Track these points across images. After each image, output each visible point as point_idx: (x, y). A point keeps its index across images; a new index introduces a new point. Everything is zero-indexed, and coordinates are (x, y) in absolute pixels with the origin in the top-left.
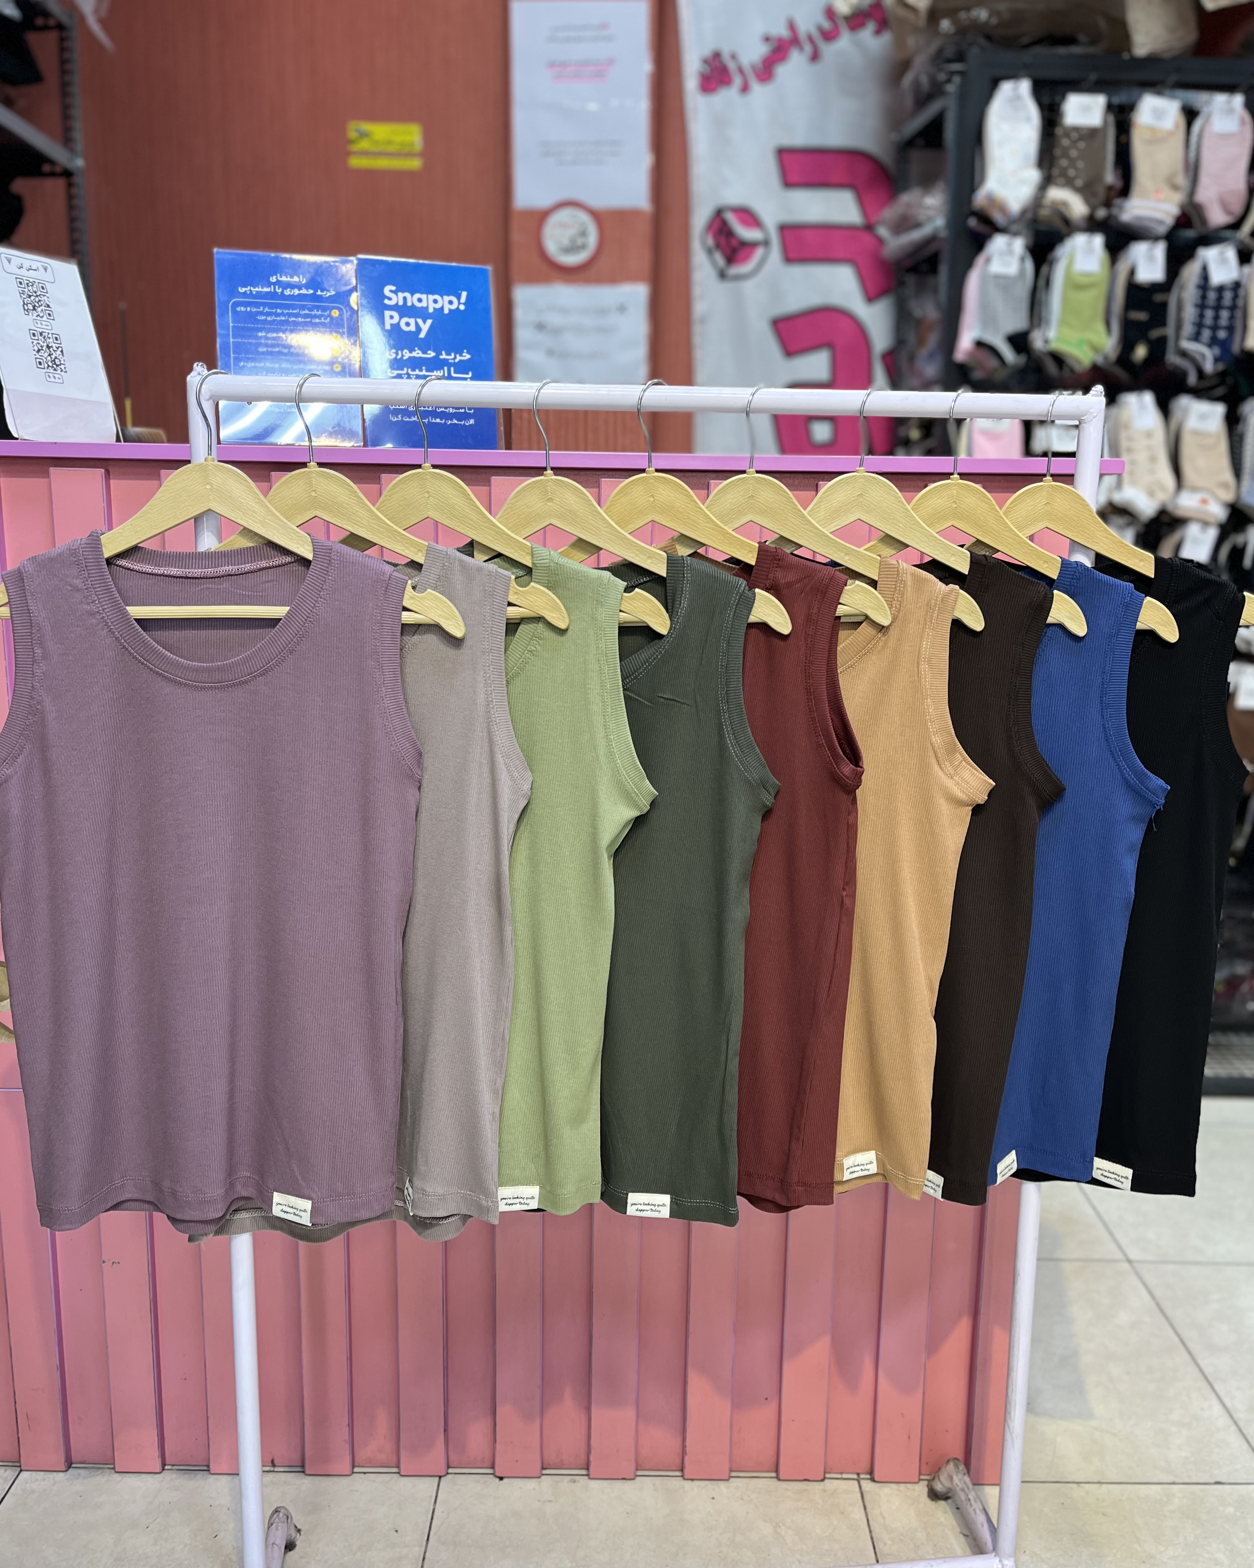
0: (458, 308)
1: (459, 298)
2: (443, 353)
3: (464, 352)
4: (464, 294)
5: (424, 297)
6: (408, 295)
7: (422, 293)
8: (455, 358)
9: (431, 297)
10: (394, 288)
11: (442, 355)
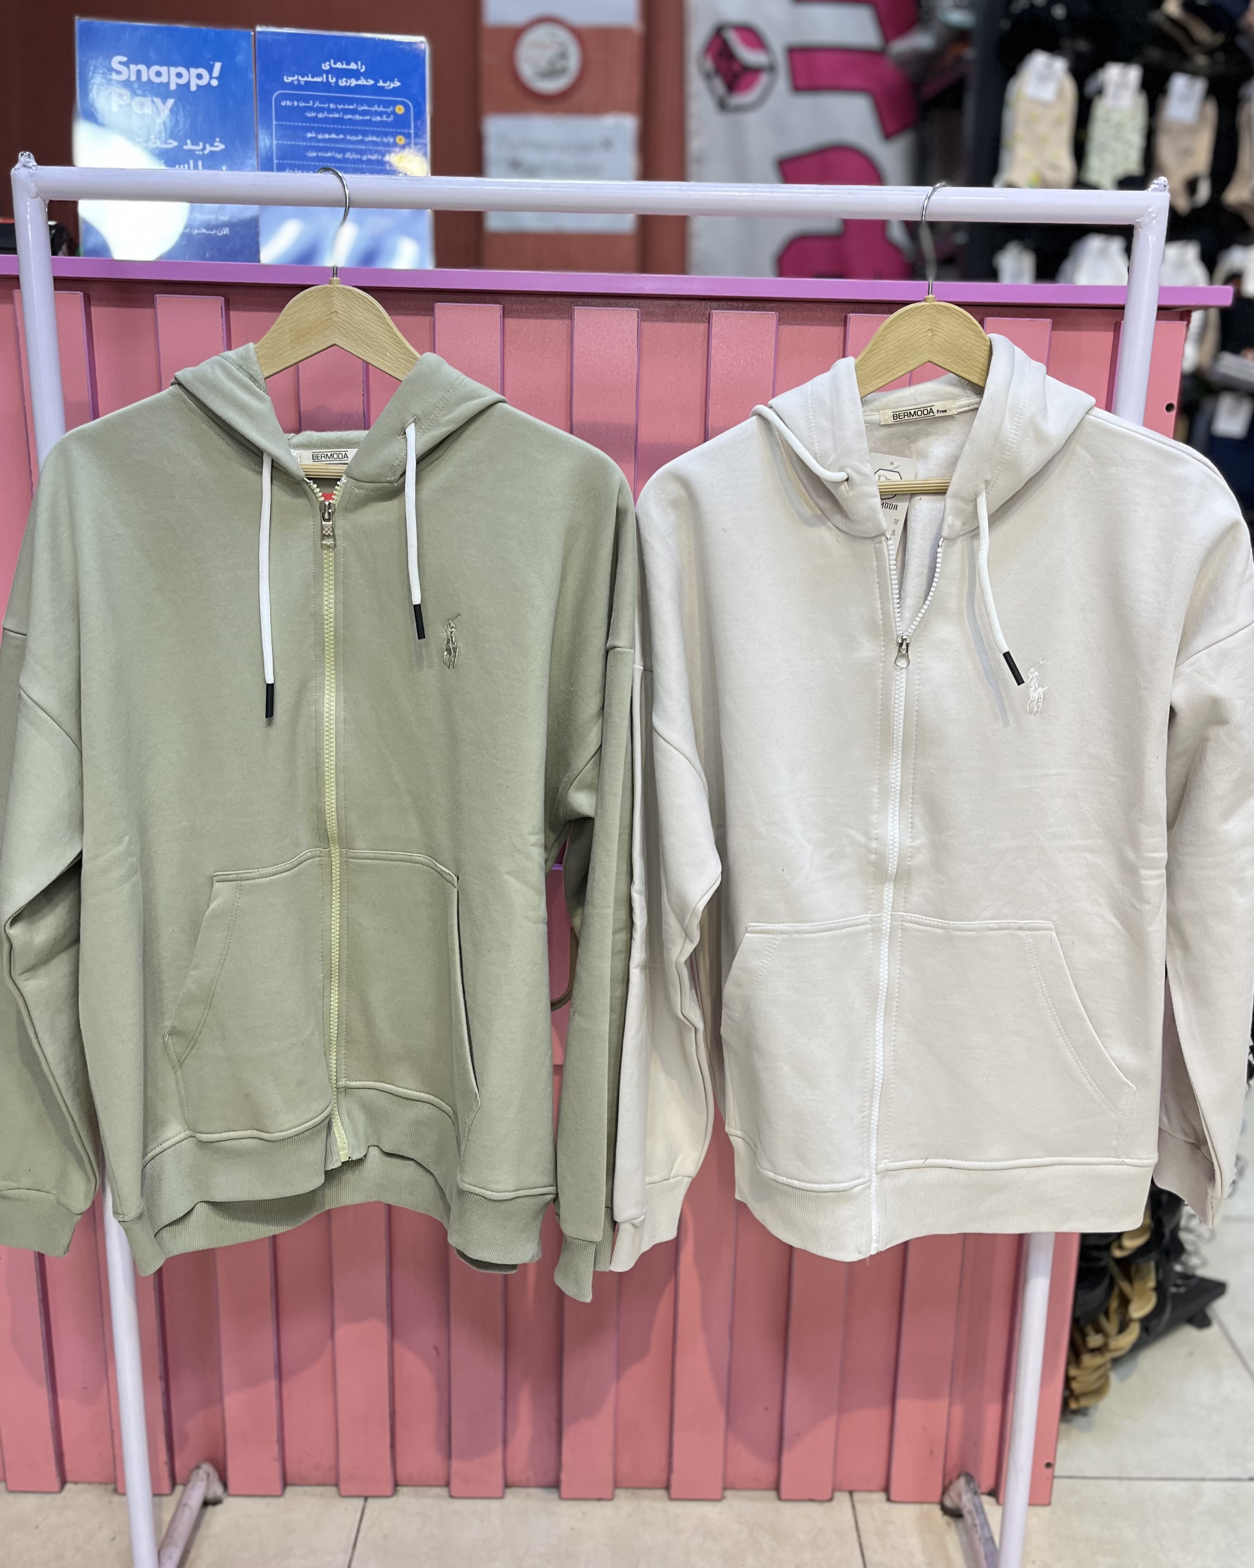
0: (209, 84)
1: (210, 70)
2: (189, 141)
3: (216, 141)
4: (218, 66)
5: (164, 70)
6: (142, 67)
7: (161, 65)
8: (204, 148)
9: (174, 70)
10: (124, 59)
11: (186, 144)
